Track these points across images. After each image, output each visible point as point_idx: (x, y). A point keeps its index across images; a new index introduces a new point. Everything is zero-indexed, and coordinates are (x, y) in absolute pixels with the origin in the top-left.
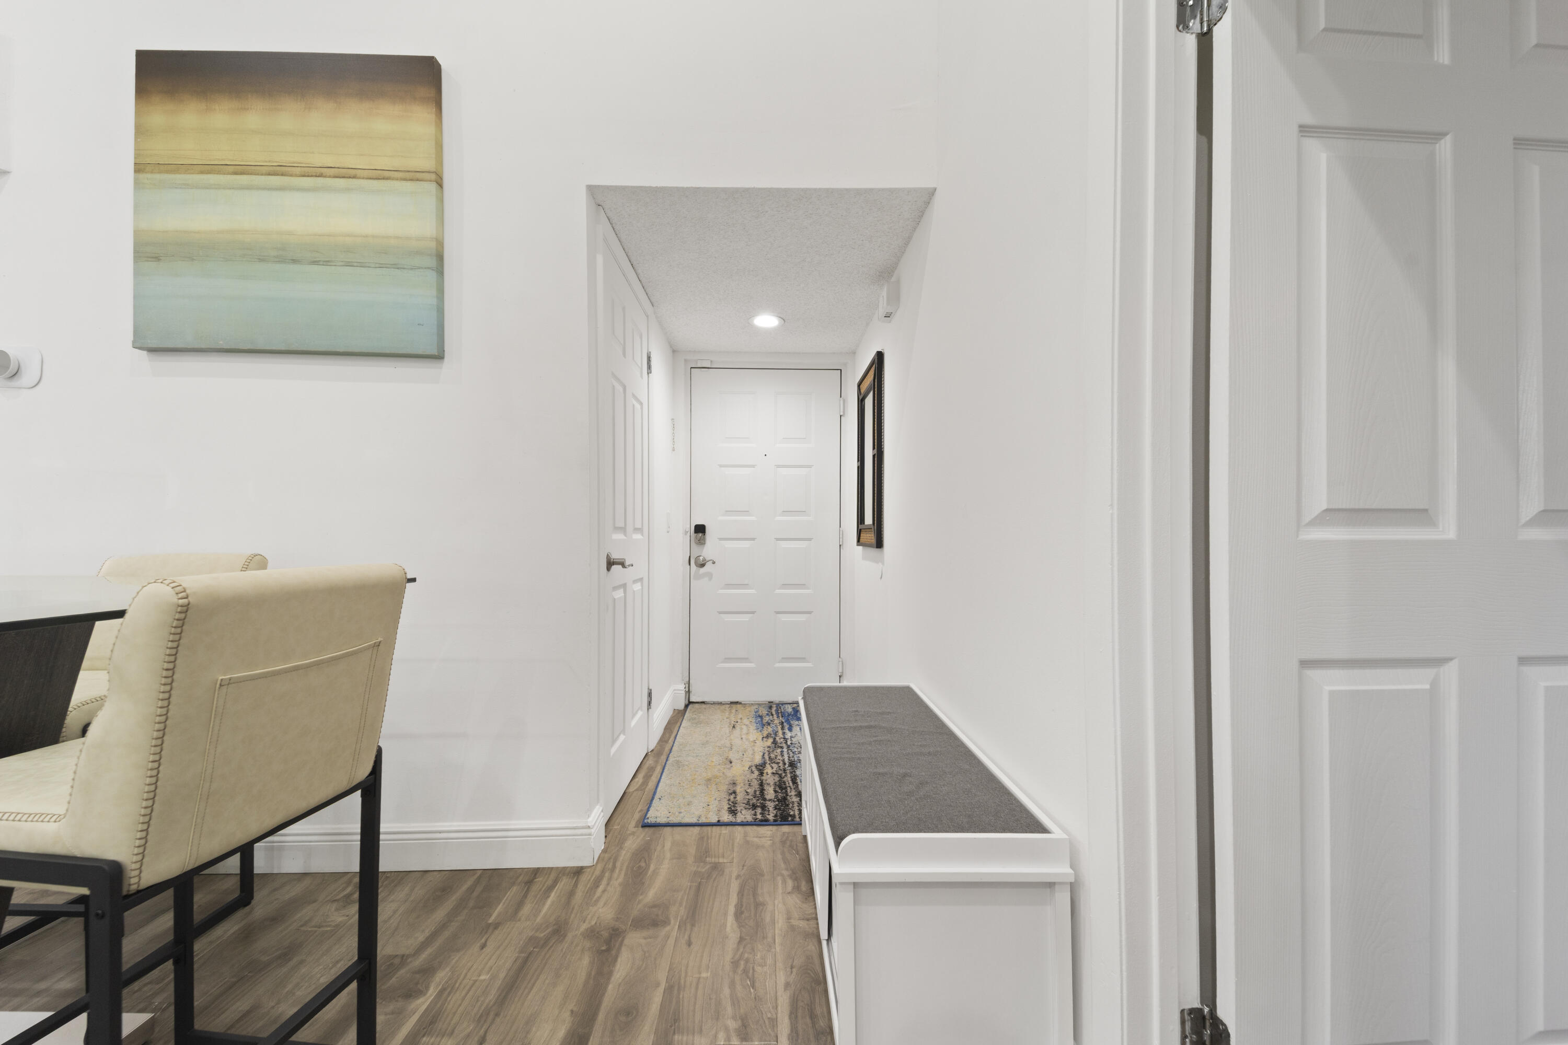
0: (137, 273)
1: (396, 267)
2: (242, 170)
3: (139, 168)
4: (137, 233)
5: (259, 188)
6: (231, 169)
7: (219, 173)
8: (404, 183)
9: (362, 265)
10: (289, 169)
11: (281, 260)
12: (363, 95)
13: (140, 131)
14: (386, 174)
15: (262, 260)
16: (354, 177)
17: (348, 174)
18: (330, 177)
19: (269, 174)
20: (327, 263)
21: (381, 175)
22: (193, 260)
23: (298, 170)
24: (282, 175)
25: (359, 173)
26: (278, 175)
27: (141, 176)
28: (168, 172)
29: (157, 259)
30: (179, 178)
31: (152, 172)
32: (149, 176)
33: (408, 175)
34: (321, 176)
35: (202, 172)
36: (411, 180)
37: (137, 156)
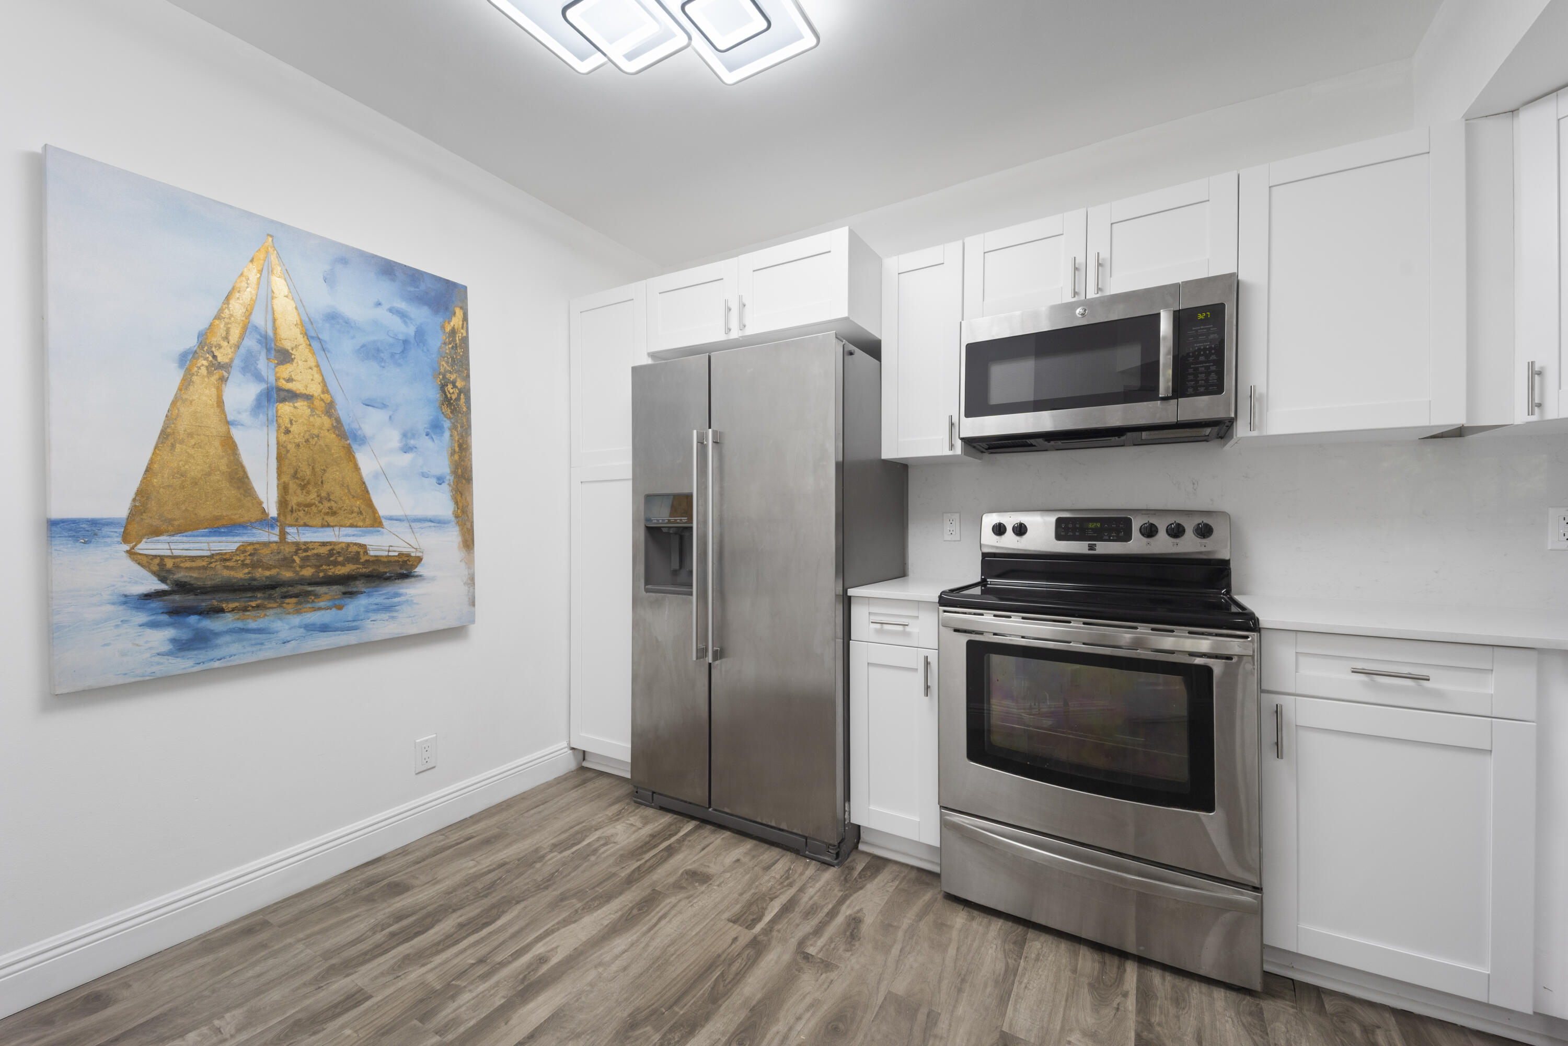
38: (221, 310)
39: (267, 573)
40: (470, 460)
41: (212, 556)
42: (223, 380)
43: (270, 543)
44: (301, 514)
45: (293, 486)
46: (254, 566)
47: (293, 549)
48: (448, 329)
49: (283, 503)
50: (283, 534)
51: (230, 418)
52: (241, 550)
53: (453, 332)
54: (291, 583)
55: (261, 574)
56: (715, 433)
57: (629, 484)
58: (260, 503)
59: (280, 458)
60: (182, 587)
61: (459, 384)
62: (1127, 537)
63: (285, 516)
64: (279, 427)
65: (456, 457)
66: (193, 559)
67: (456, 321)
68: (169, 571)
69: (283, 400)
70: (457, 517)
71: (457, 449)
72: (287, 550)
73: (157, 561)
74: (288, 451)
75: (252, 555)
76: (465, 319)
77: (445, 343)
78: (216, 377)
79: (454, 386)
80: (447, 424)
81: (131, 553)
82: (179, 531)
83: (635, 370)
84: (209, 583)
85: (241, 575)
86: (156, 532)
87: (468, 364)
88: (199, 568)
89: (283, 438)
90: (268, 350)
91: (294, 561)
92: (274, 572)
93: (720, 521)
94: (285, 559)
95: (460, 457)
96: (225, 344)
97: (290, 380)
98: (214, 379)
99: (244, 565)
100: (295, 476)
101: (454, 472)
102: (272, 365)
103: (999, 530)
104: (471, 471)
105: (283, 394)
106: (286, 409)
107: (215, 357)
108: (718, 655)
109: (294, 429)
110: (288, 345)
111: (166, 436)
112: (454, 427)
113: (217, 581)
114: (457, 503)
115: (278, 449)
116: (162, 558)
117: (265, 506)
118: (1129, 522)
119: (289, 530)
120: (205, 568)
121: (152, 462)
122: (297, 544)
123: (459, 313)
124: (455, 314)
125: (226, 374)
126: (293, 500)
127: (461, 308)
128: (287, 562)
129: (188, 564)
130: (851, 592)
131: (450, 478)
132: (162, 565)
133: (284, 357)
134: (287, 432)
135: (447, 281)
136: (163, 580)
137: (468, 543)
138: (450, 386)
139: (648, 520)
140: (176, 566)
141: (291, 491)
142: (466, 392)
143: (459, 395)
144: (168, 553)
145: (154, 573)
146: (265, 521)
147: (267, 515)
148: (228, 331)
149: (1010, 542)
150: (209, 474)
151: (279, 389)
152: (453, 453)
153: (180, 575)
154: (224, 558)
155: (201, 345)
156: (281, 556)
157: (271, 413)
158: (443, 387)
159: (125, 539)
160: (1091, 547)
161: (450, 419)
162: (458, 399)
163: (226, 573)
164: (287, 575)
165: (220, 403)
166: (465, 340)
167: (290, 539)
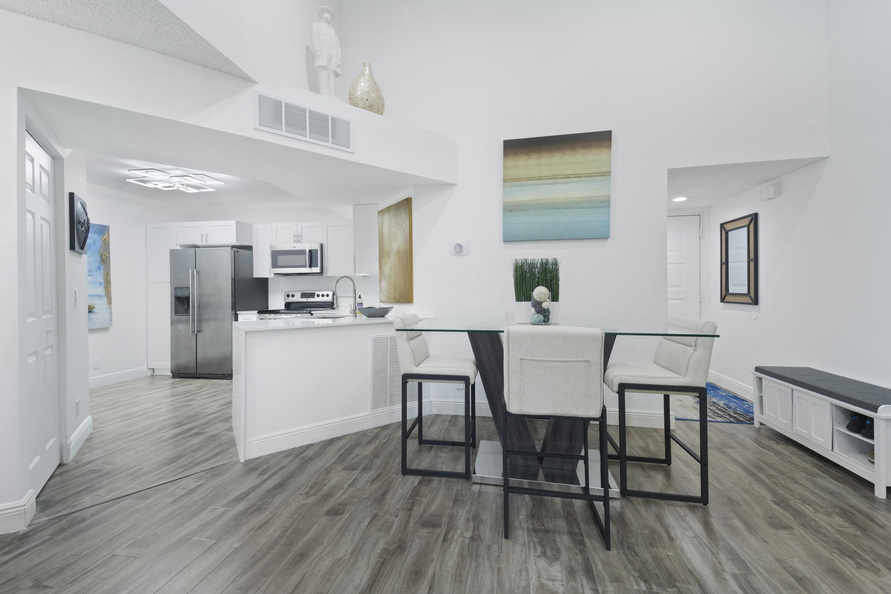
0: (504, 216)
1: (595, 207)
2: (540, 178)
3: (505, 181)
4: (504, 203)
5: (546, 184)
6: (536, 178)
7: (532, 180)
8: (599, 177)
9: (582, 208)
10: (557, 176)
11: (554, 208)
12: (584, 147)
13: (505, 168)
14: (593, 175)
15: (547, 209)
16: (581, 177)
17: (578, 176)
18: (571, 178)
19: (550, 179)
20: (570, 208)
21: (590, 175)
22: (523, 210)
23: (560, 177)
24: (555, 179)
25: (582, 175)
26: (553, 179)
27: (506, 183)
28: (515, 181)
29: (511, 211)
30: (518, 183)
31: (509, 182)
32: (508, 183)
33: (601, 174)
34: (568, 178)
35: (526, 180)
36: (602, 176)
37: (504, 176)
40: (110, 277)
48: (103, 239)
53: (105, 240)
56: (197, 271)
57: (169, 284)
61: (106, 255)
62: (314, 297)
65: (106, 277)
67: (106, 237)
70: (106, 294)
71: (106, 274)
76: (109, 235)
77: (102, 244)
79: (105, 256)
80: (102, 267)
83: (171, 251)
87: (109, 249)
93: (199, 295)
95: (107, 277)
101: (105, 281)
103: (288, 296)
104: (111, 281)
108: (199, 331)
112: (105, 268)
114: (106, 290)
118: (315, 293)
123: (107, 234)
124: (105, 234)
127: (107, 232)
130: (237, 312)
131: (104, 283)
135: (103, 226)
137: (110, 302)
138: (103, 256)
139: (176, 295)
142: (109, 257)
143: (106, 258)
149: (291, 299)
152: (105, 275)
158: (101, 257)
160: (307, 300)
161: (103, 265)
162: (106, 259)
166: (108, 242)
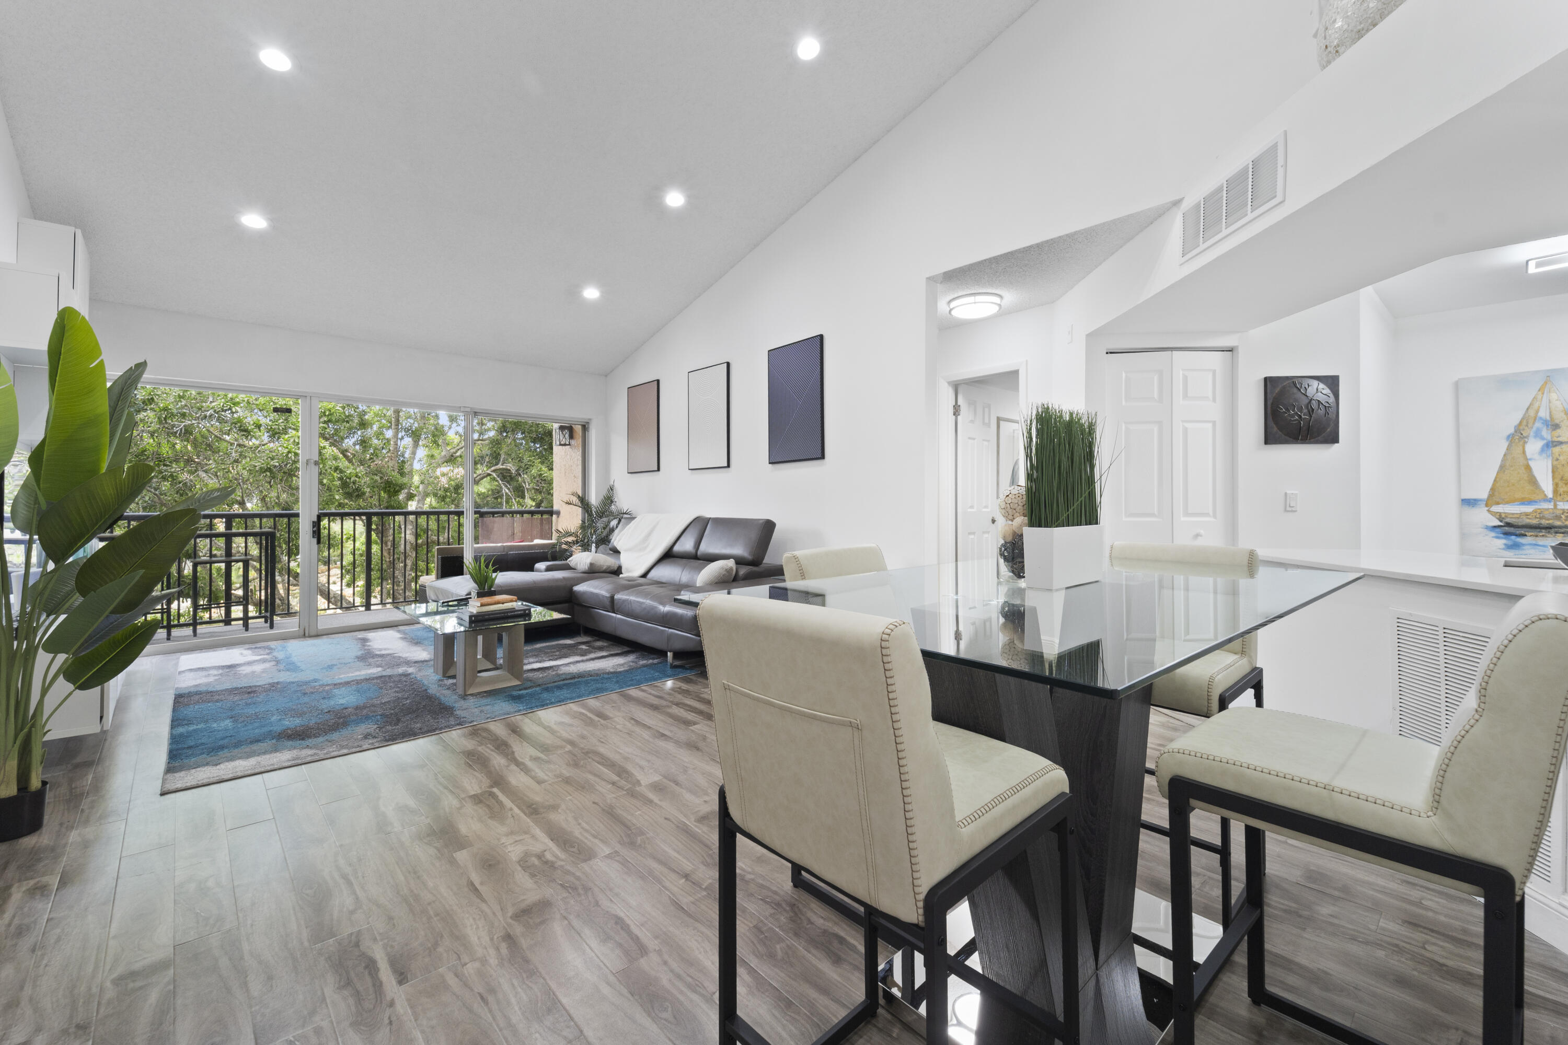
38: (1525, 414)
39: (1547, 522)
41: (1521, 513)
42: (1525, 443)
43: (1548, 509)
44: (1565, 496)
45: (1561, 484)
46: (1541, 518)
47: (1561, 512)
49: (1555, 491)
50: (1555, 505)
51: (1528, 457)
52: (1535, 511)
54: (1560, 527)
55: (1544, 522)
58: (1544, 492)
59: (1553, 472)
60: (1508, 525)
63: (1556, 497)
64: (1553, 458)
66: (1513, 514)
68: (1503, 518)
69: (1556, 446)
72: (1558, 512)
73: (1498, 514)
74: (1558, 468)
75: (1540, 514)
78: (1522, 441)
81: (1488, 511)
82: (1507, 503)
84: (1520, 524)
85: (1534, 522)
86: (1498, 503)
88: (1515, 518)
89: (1555, 463)
90: (1547, 426)
91: (1561, 517)
92: (1550, 522)
94: (1556, 516)
96: (1527, 428)
97: (1559, 436)
98: (1521, 443)
99: (1536, 518)
100: (1562, 479)
102: (1549, 432)
105: (1555, 444)
106: (1557, 450)
107: (1522, 434)
109: (1561, 458)
110: (1557, 421)
111: (1502, 468)
113: (1524, 523)
115: (1553, 468)
116: (1500, 513)
117: (1546, 493)
119: (1558, 503)
120: (1518, 518)
121: (1496, 478)
122: (1563, 510)
125: (1526, 440)
126: (1561, 490)
128: (1558, 518)
129: (1511, 516)
132: (1500, 516)
133: (1556, 427)
134: (1557, 460)
136: (1501, 521)
140: (1506, 517)
141: (1560, 486)
144: (1503, 511)
145: (1497, 518)
146: (1546, 500)
147: (1547, 497)
148: (1527, 423)
150: (1520, 481)
151: (1553, 442)
153: (1508, 520)
154: (1527, 514)
155: (1516, 431)
156: (1554, 515)
157: (1549, 452)
159: (1487, 505)
163: (1528, 521)
164: (1558, 523)
165: (1524, 452)
167: (1559, 507)
